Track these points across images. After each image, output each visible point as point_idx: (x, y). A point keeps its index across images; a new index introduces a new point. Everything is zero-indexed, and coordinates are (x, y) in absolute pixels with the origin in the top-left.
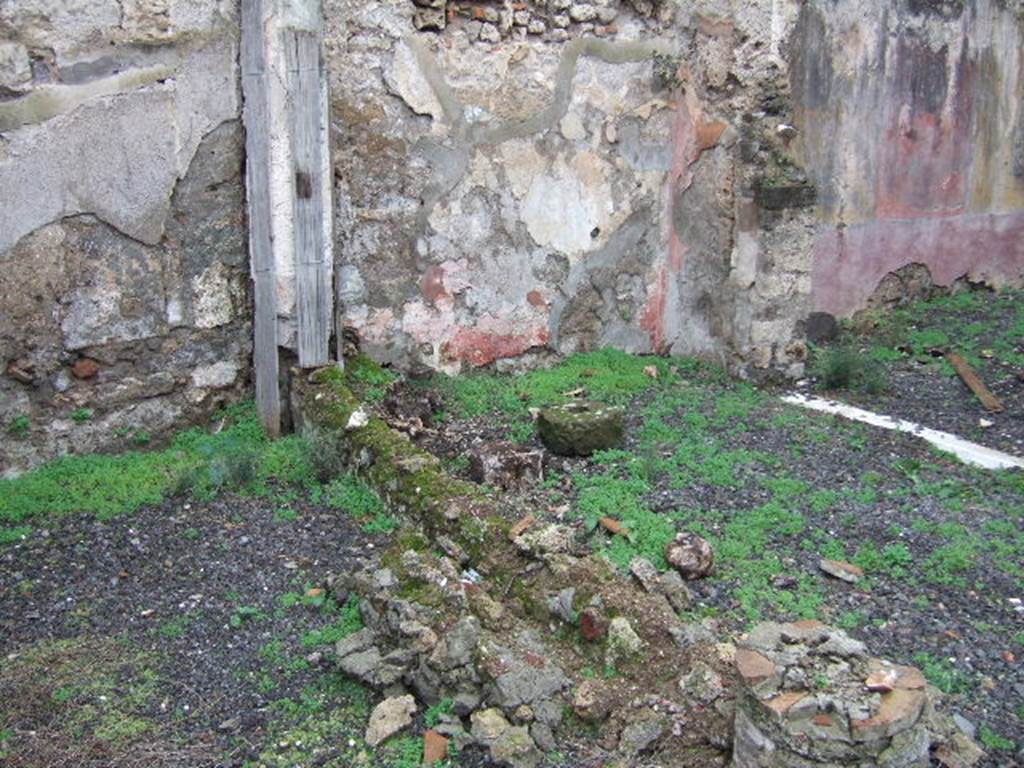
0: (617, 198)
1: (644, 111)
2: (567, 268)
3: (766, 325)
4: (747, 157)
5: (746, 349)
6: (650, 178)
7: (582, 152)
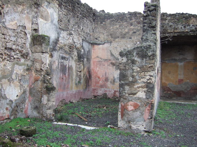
0: (21, 89)
1: (25, 74)
2: (12, 102)
3: (49, 111)
4: (44, 82)
5: (45, 115)
6: (26, 86)
7: (15, 81)
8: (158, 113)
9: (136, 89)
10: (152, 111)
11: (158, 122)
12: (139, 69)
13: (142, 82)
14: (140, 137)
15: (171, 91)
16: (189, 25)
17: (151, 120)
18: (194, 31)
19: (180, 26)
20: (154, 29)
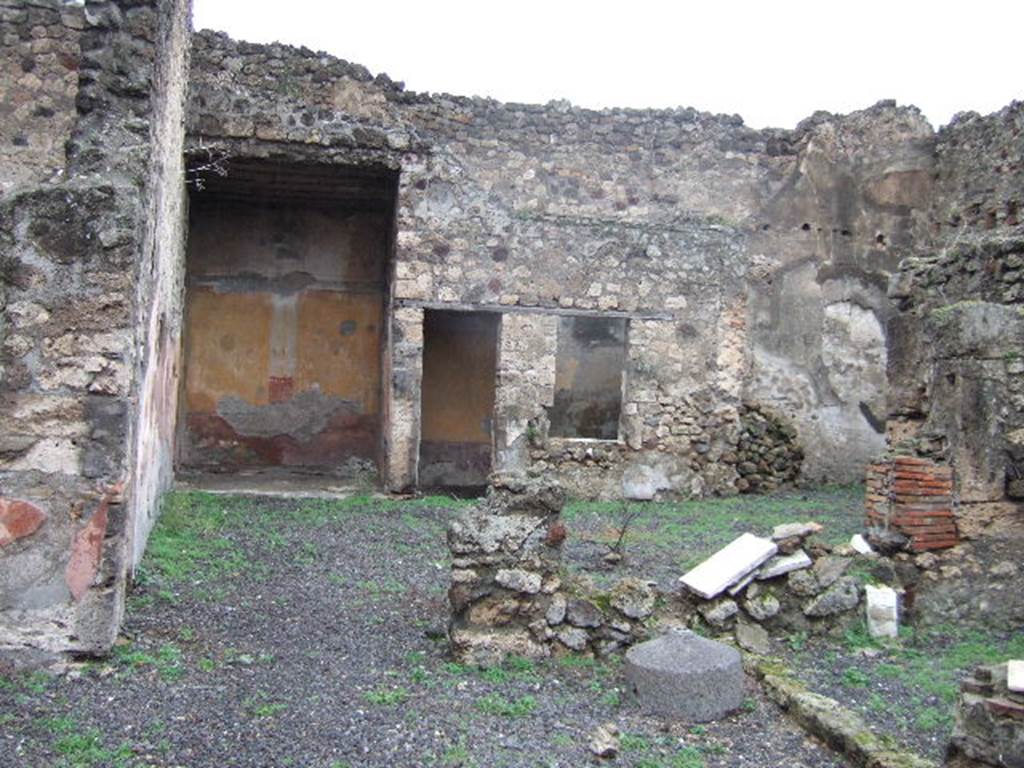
8: (154, 551)
9: (23, 424)
10: (115, 545)
11: (151, 598)
12: (44, 316)
13: (63, 389)
14: (40, 688)
15: (233, 436)
16: (328, 114)
17: (108, 591)
18: (348, 146)
19: (285, 112)
20: (143, 105)
